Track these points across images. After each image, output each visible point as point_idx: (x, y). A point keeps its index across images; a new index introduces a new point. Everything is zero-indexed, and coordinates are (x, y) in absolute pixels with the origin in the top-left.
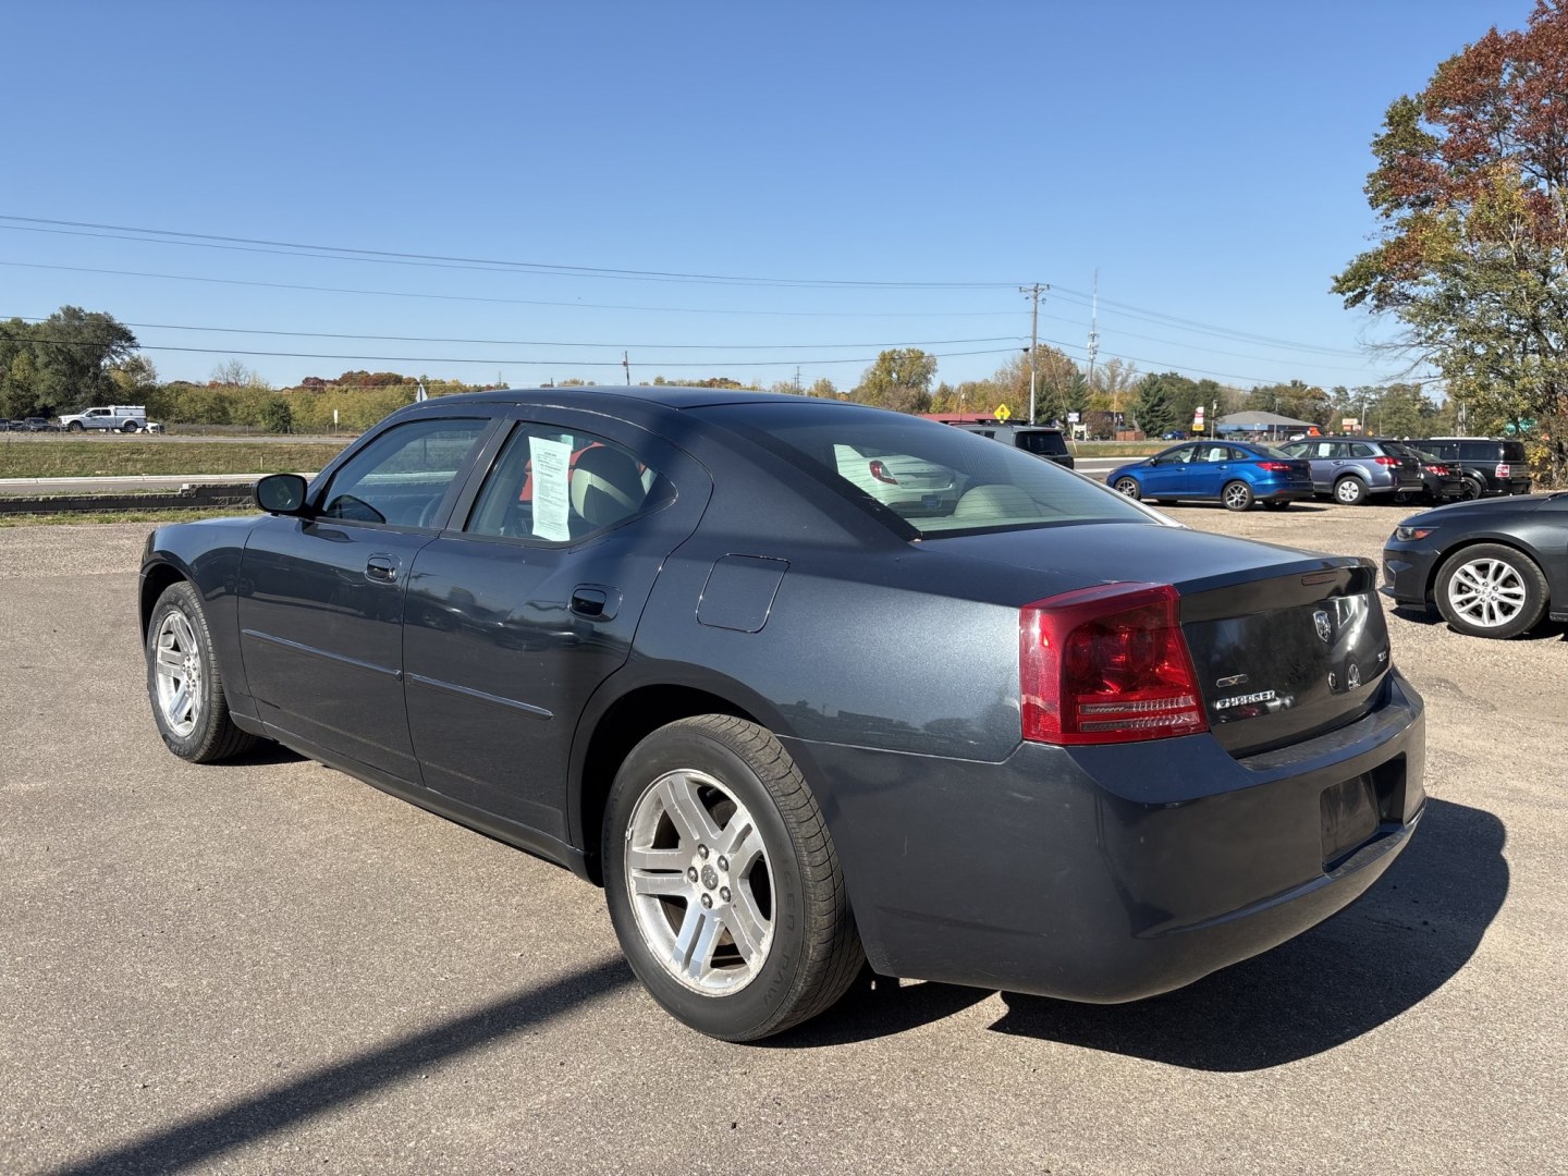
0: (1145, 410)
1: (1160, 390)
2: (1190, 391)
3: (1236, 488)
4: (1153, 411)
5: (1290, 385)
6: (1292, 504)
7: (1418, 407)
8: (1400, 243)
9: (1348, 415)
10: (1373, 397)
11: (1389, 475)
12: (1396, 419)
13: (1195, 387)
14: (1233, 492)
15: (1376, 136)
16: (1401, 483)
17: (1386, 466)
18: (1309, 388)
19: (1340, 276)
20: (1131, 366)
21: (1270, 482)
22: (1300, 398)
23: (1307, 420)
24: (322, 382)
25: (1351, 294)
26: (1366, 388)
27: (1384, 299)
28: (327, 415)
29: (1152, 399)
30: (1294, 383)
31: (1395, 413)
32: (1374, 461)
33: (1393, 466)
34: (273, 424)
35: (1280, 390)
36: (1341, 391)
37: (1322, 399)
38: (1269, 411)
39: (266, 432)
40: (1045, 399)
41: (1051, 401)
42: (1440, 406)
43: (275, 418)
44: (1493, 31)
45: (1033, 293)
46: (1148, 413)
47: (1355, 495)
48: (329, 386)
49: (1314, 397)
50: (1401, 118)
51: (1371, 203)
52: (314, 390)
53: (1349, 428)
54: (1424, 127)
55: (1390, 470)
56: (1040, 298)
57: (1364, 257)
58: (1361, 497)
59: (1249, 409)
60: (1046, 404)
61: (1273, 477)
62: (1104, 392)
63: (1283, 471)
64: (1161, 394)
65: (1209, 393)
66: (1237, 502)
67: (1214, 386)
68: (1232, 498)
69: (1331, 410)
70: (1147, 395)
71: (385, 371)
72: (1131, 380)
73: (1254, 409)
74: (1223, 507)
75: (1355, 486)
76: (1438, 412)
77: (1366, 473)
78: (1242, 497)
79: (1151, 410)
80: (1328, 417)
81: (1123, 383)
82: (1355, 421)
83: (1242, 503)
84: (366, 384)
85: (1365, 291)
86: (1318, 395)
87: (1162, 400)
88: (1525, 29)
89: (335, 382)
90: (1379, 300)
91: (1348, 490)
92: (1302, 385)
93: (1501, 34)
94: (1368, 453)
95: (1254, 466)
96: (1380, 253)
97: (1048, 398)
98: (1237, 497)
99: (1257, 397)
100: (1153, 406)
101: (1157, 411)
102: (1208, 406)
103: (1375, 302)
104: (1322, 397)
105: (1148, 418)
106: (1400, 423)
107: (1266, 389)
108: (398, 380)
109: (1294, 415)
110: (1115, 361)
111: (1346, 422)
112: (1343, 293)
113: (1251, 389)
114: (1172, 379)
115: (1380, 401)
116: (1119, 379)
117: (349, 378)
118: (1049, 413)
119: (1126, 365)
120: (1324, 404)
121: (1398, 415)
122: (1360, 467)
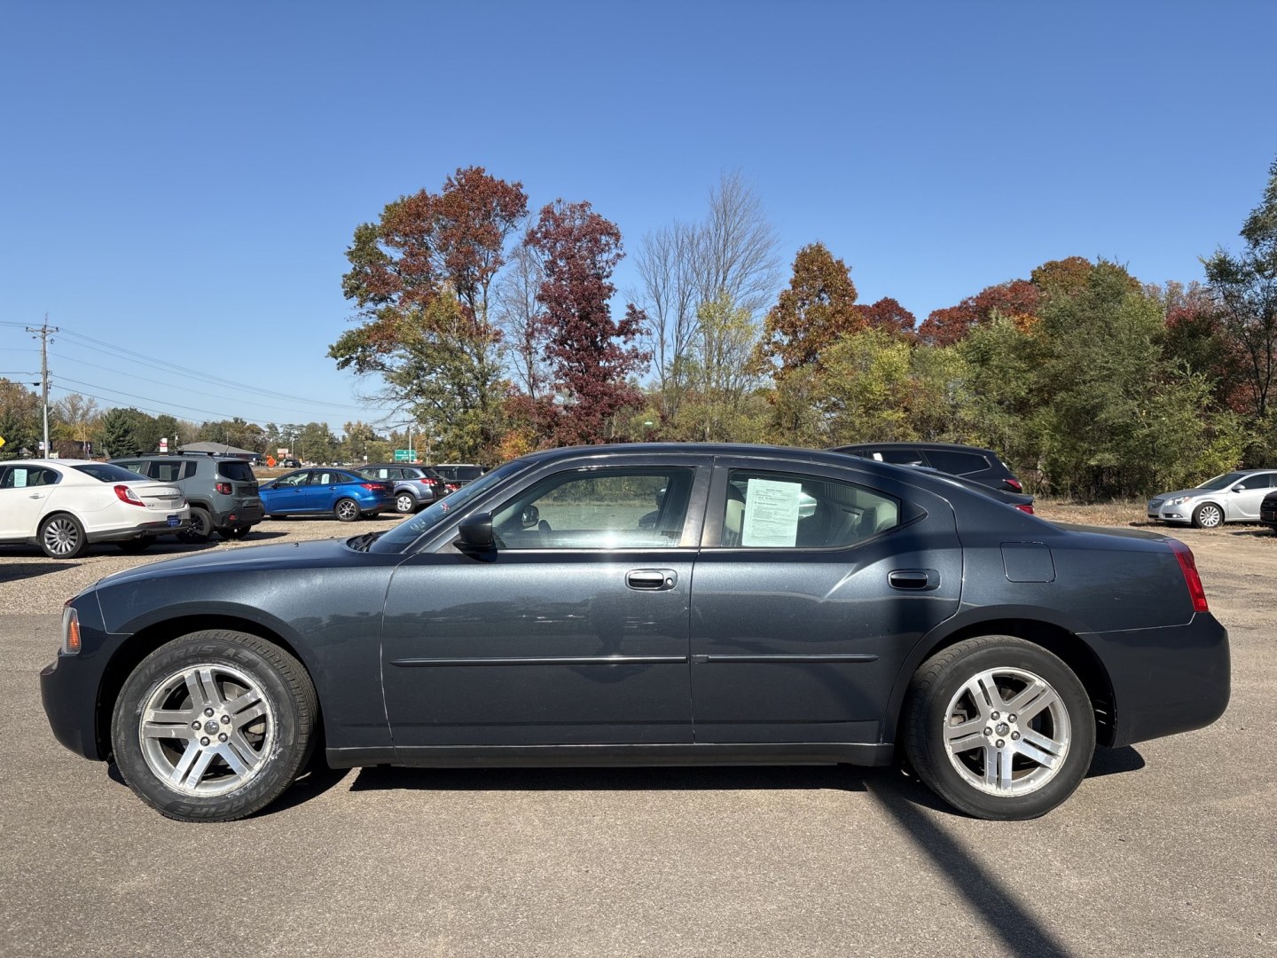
0: (111, 440)
1: (125, 423)
2: (151, 425)
3: (346, 504)
4: (119, 441)
5: (232, 421)
6: (380, 514)
7: (327, 440)
8: (378, 328)
9: (279, 446)
10: (296, 432)
11: (430, 491)
12: (314, 450)
13: (154, 421)
14: (343, 506)
15: (350, 248)
17: (428, 485)
18: (247, 424)
19: (335, 345)
20: (91, 401)
21: (371, 498)
22: (243, 432)
23: (249, 450)
25: (342, 359)
26: (291, 425)
27: (363, 365)
29: (117, 431)
30: (236, 420)
31: (314, 444)
32: (419, 481)
33: (433, 485)
35: (225, 425)
36: (272, 427)
37: (259, 433)
38: (218, 442)
40: (11, 428)
41: (18, 430)
42: (341, 439)
44: (423, 192)
45: (41, 334)
46: (114, 443)
47: (409, 506)
49: (253, 432)
50: (365, 238)
51: (345, 295)
53: (283, 456)
54: (382, 247)
55: (431, 487)
56: (47, 338)
57: (350, 335)
58: (414, 507)
59: (201, 440)
60: (13, 433)
61: (374, 495)
62: (66, 423)
63: (380, 490)
64: (126, 426)
65: (168, 426)
66: (347, 514)
67: (173, 420)
68: (343, 512)
69: (266, 442)
70: (113, 427)
72: (91, 413)
73: (206, 440)
74: (337, 519)
75: (408, 500)
76: (340, 444)
77: (415, 490)
78: (351, 511)
79: (117, 440)
80: (264, 447)
81: (83, 416)
82: (287, 451)
83: (351, 515)
85: (351, 358)
86: (255, 430)
87: (126, 432)
88: (441, 194)
90: (360, 365)
91: (404, 503)
92: (242, 422)
93: (428, 193)
94: (413, 476)
95: (358, 486)
96: (361, 331)
97: (15, 427)
98: (347, 511)
99: (207, 431)
100: (119, 437)
101: (123, 441)
102: (171, 439)
103: (358, 366)
104: (259, 432)
105: (114, 447)
106: (318, 452)
107: (214, 424)
109: (239, 445)
110: (75, 397)
111: (280, 451)
112: (336, 358)
113: (201, 424)
114: (133, 413)
115: (302, 435)
116: (80, 412)
118: (17, 442)
119: (86, 399)
120: (260, 438)
121: (316, 446)
122: (412, 486)
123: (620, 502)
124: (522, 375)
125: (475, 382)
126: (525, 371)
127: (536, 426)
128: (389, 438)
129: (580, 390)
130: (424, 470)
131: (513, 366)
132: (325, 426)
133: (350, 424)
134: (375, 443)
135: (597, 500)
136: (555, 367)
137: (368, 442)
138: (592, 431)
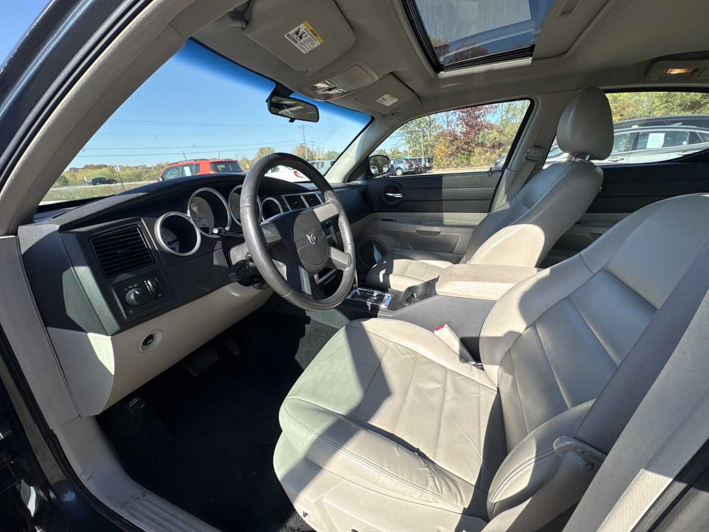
11: (408, 167)
16: (411, 169)
24: (77, 169)
28: (82, 179)
32: (404, 164)
34: (61, 183)
39: (59, 187)
43: (61, 181)
47: (401, 173)
48: (80, 170)
52: (74, 171)
71: (100, 164)
75: (400, 171)
84: (94, 168)
89: (82, 169)
108: (106, 166)
117: (87, 167)
122: (401, 166)
123: (479, 167)
124: (444, 121)
125: (427, 126)
126: (446, 120)
127: (448, 141)
128: (403, 153)
129: (467, 124)
130: (406, 160)
131: (441, 118)
132: (385, 150)
133: (392, 149)
134: (399, 154)
135: (470, 167)
136: (457, 116)
137: (397, 154)
138: (470, 141)
